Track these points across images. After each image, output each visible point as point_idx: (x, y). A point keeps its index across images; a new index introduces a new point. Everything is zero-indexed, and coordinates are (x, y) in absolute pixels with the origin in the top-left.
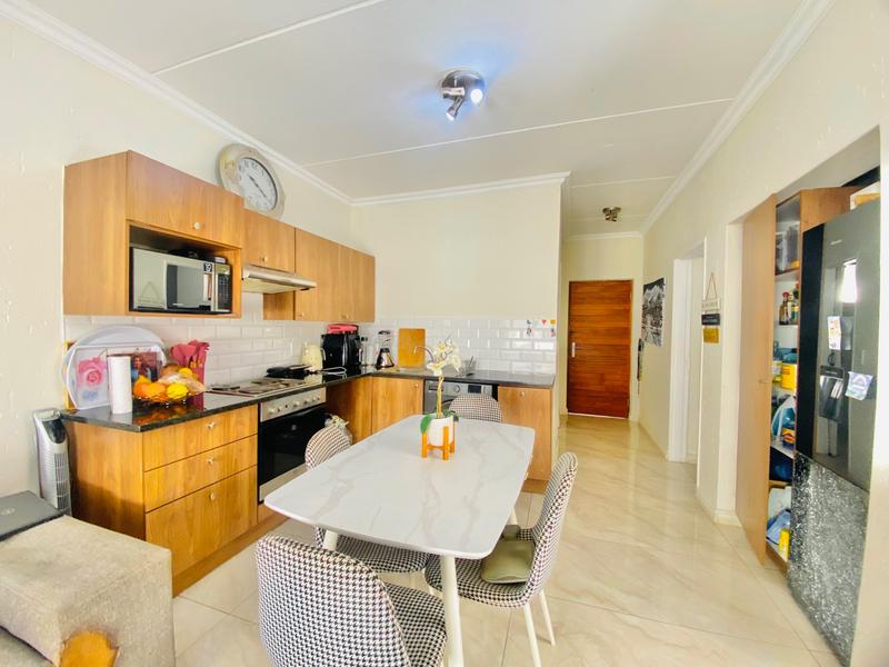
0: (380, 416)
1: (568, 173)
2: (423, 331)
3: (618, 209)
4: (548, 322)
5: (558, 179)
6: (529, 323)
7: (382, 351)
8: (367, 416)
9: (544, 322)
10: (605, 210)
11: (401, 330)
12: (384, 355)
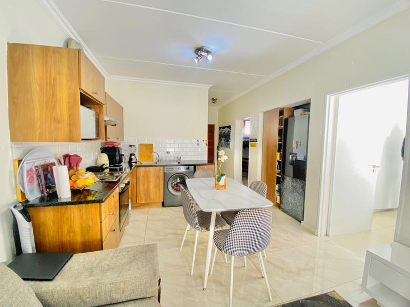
0: (141, 185)
1: (212, 86)
2: (152, 145)
3: (217, 99)
4: (205, 141)
5: (208, 86)
6: (198, 141)
7: (131, 155)
8: (134, 187)
9: (203, 141)
10: (213, 99)
11: (140, 145)
12: (133, 157)
